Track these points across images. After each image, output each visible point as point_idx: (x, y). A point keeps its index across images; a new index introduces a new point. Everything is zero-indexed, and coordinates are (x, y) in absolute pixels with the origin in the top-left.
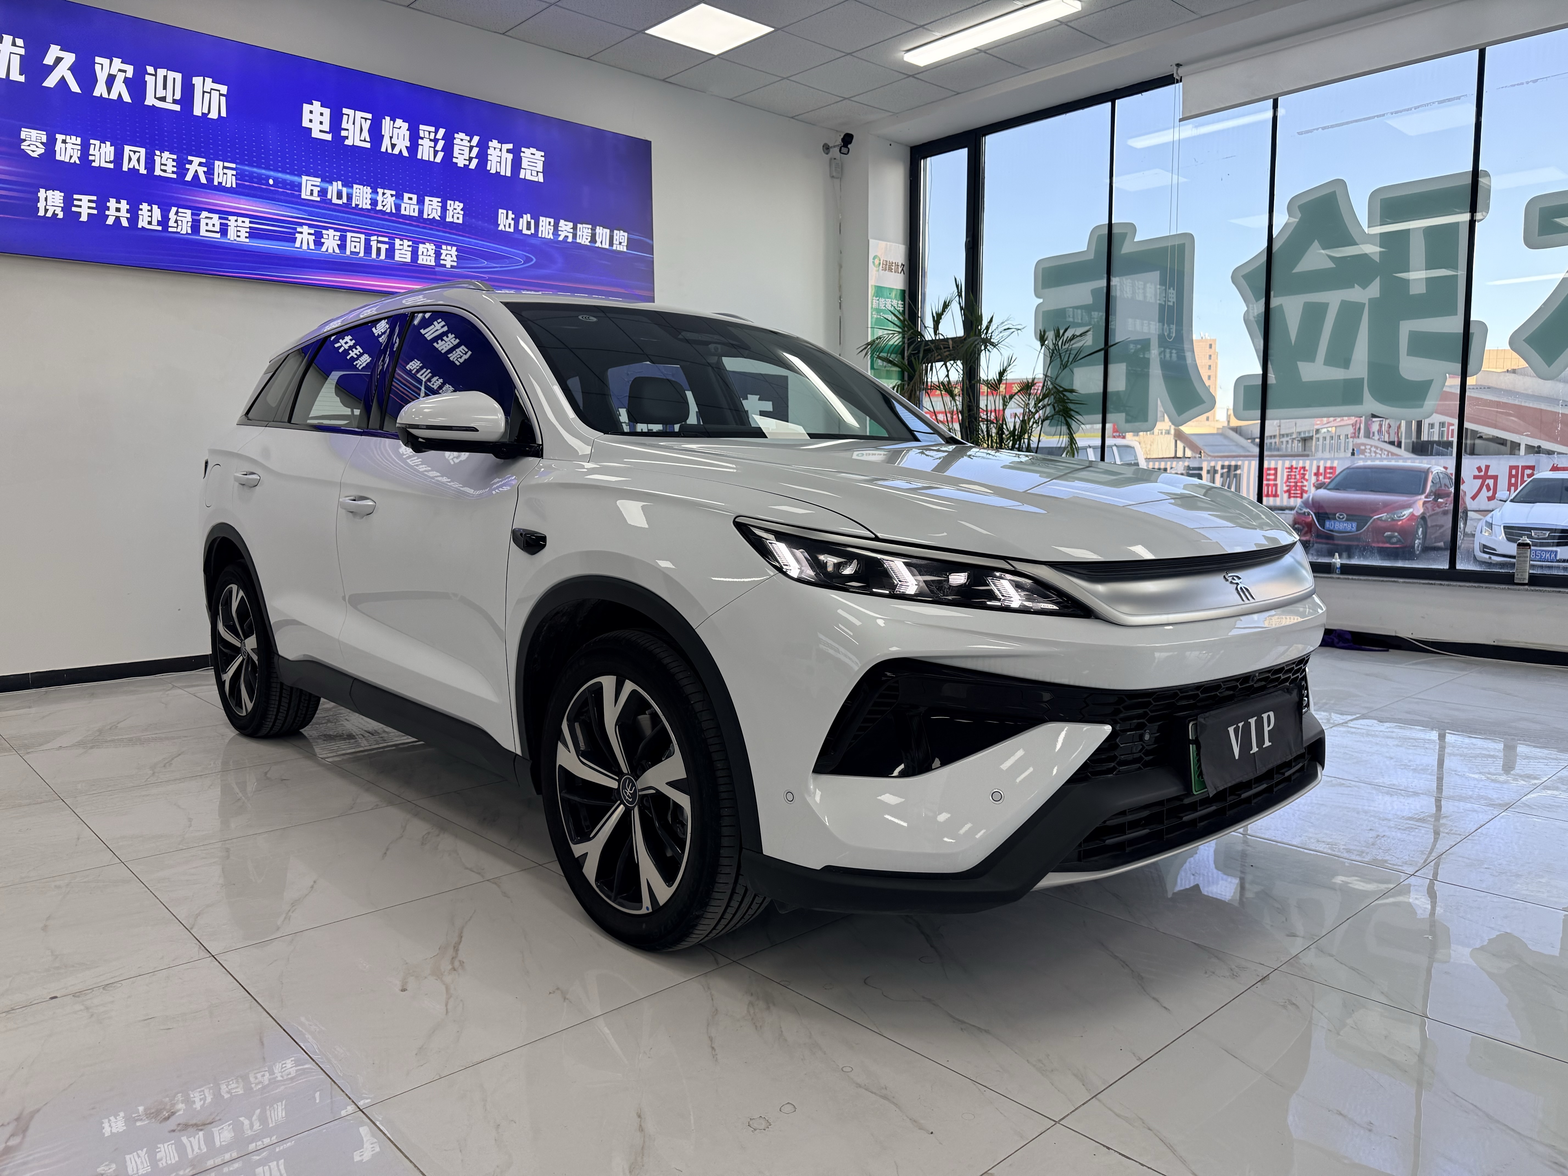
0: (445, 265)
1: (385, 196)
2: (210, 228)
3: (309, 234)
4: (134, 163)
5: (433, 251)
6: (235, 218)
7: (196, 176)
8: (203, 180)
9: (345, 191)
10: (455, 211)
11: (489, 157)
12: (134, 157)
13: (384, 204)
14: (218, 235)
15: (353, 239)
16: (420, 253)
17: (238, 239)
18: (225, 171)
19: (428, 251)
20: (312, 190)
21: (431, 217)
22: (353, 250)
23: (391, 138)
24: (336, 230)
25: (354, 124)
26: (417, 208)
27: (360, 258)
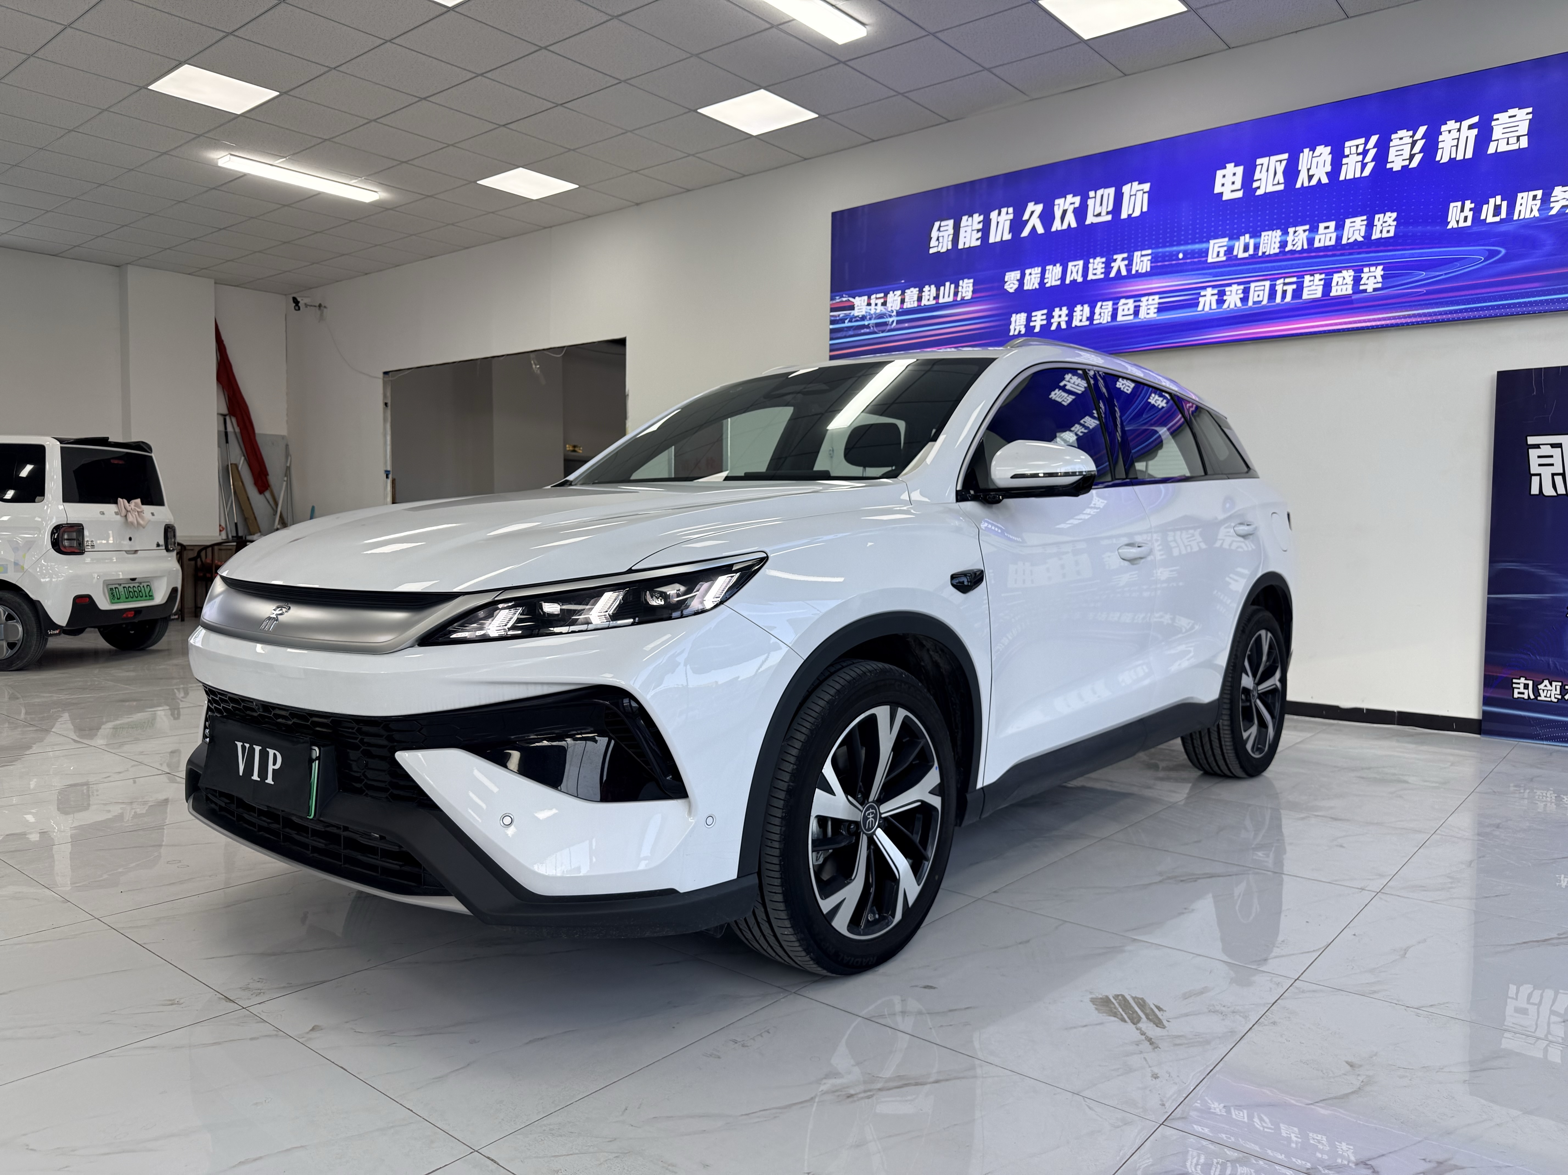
0: (1366, 290)
1: (1296, 234)
2: (1126, 312)
3: (1212, 295)
4: (1074, 274)
5: (1352, 278)
6: (1146, 298)
7: (1119, 271)
8: (1124, 272)
9: (1252, 242)
10: (1384, 225)
11: (1440, 145)
12: (1075, 270)
13: (1294, 243)
14: (1132, 317)
15: (1257, 289)
16: (1334, 283)
17: (1148, 316)
18: (1142, 258)
19: (1344, 279)
20: (1219, 252)
21: (1351, 241)
22: (1256, 299)
23: (1308, 170)
24: (1239, 284)
25: (1267, 171)
26: (1334, 236)
27: (1264, 306)
